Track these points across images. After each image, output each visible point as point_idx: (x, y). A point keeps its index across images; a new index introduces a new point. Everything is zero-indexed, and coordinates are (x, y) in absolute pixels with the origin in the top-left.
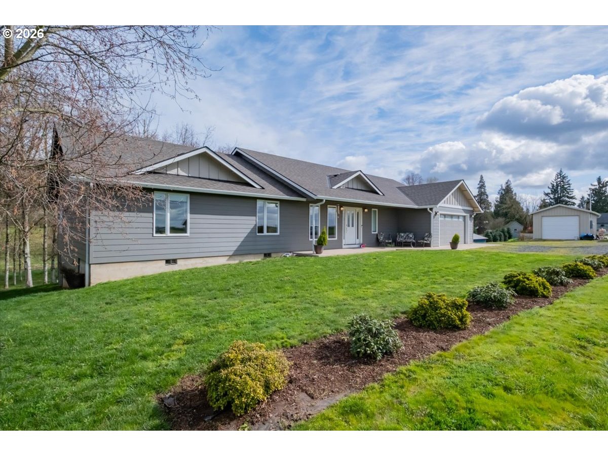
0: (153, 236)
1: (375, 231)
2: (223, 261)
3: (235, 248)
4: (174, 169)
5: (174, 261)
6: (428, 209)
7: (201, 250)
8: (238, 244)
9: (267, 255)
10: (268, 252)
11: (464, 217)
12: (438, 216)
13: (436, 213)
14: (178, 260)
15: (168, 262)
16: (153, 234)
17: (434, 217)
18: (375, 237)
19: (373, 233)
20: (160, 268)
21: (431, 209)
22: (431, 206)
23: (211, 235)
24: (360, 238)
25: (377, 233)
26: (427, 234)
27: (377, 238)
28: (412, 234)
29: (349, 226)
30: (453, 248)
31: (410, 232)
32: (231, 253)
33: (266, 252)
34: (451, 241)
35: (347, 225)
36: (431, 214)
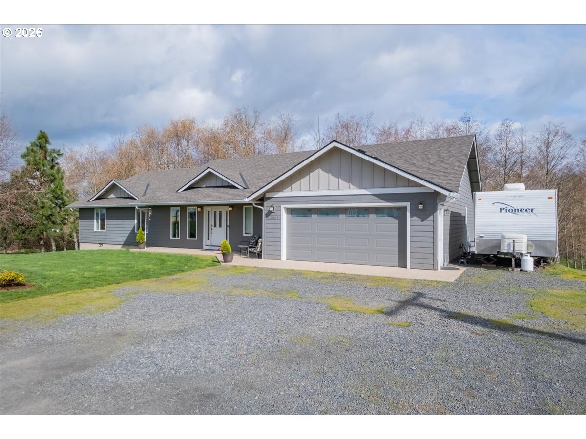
0: (94, 231)
1: (250, 234)
3: (124, 240)
7: (110, 240)
8: (126, 238)
12: (279, 211)
14: (103, 245)
15: (100, 245)
17: (267, 215)
19: (244, 235)
23: (114, 232)
29: (215, 226)
35: (213, 226)
36: (261, 210)
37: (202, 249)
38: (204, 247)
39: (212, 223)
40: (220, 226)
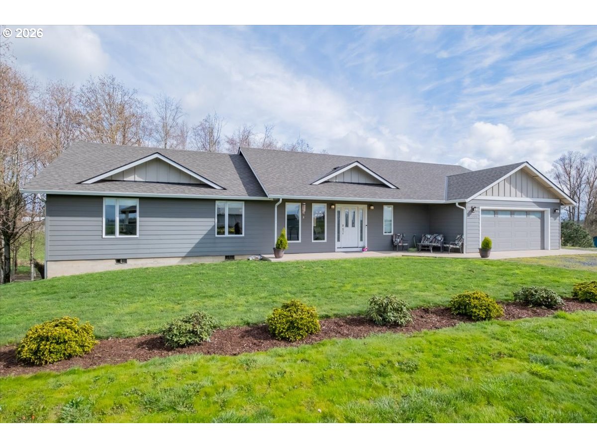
0: (102, 238)
1: (391, 232)
2: (174, 262)
3: (188, 250)
4: (132, 175)
5: (125, 261)
6: (457, 205)
7: (151, 251)
8: (193, 245)
9: (230, 257)
10: (232, 254)
11: (543, 212)
12: (478, 212)
13: (473, 209)
14: (128, 260)
15: (118, 261)
16: (102, 236)
17: (469, 214)
18: (390, 238)
19: (384, 234)
20: (111, 266)
21: (463, 204)
22: (462, 201)
23: (162, 237)
24: (365, 241)
25: (392, 234)
26: (458, 236)
27: (392, 240)
28: (441, 235)
29: (347, 225)
30: (483, 257)
31: (439, 234)
32: (184, 255)
33: (227, 255)
34: (480, 247)
35: (344, 226)
36: (463, 210)
37: (335, 252)
38: (337, 250)
39: (343, 222)
40: (353, 225)
